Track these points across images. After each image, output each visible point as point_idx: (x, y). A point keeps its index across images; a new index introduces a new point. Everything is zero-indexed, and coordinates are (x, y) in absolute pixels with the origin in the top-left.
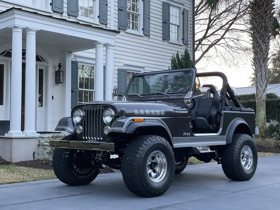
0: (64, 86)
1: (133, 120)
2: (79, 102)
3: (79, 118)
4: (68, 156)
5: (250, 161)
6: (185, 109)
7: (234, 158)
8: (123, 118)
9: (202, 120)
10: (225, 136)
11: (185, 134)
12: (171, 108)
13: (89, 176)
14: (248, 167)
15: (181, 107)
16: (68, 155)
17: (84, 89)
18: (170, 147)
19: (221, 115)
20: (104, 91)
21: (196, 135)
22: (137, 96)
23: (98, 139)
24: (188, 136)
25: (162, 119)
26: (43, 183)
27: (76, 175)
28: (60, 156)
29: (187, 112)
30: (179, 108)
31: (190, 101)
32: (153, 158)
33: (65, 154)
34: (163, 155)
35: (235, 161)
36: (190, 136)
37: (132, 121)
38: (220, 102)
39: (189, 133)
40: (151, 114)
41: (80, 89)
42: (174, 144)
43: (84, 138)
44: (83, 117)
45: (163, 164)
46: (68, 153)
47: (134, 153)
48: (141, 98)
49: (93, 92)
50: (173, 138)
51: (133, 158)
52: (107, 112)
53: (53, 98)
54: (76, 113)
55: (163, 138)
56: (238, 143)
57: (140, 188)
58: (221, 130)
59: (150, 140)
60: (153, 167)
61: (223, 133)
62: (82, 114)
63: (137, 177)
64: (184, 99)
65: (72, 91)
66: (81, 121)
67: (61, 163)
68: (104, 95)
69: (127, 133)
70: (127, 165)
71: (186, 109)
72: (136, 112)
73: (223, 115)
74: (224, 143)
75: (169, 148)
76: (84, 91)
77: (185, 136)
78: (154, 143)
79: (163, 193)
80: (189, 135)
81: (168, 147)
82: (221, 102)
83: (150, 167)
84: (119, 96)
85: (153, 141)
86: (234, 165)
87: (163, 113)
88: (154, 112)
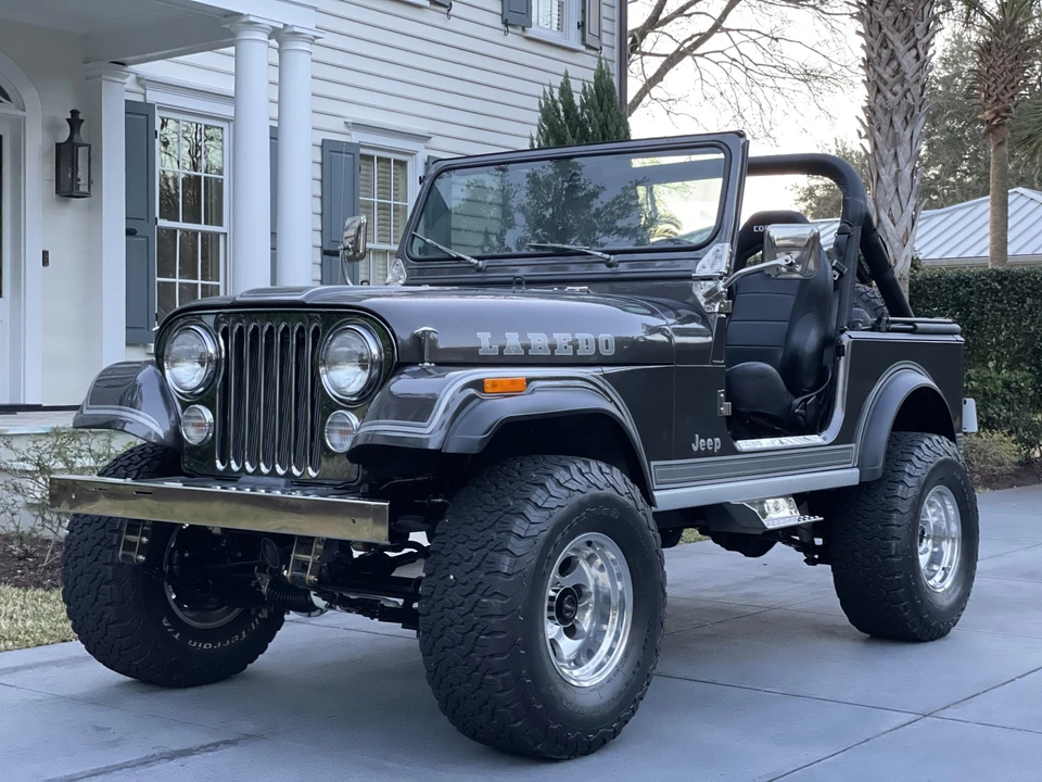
0: (96, 209)
1: (478, 384)
2: (158, 279)
3: (197, 366)
4: (141, 557)
5: (951, 553)
6: (694, 325)
7: (894, 545)
8: (425, 373)
9: (763, 375)
10: (853, 445)
11: (699, 443)
12: (637, 324)
13: (241, 636)
14: (942, 581)
15: (678, 315)
16: (143, 549)
17: (180, 225)
18: (645, 515)
19: (840, 351)
20: (274, 234)
21: (743, 445)
22: (459, 259)
23: (296, 472)
24: (707, 453)
25: (606, 376)
26: (16, 669)
27: (177, 636)
28: (99, 548)
29: (710, 339)
30: (668, 322)
31: (724, 287)
32: (567, 567)
33: (130, 546)
34: (613, 553)
35: (896, 556)
36: (721, 453)
37: (472, 391)
38: (835, 290)
39: (717, 440)
40: (553, 352)
41: (163, 223)
42: (656, 494)
43: (220, 466)
44: (218, 361)
45: (615, 601)
46: (145, 540)
47: (484, 551)
48: (479, 270)
49: (218, 235)
50: (653, 463)
51: (482, 576)
52: (340, 344)
53: (45, 262)
54: (181, 343)
55: (614, 468)
56: (910, 475)
57: (515, 722)
58: (838, 416)
59: (562, 481)
60: (568, 611)
61: (845, 436)
62: (211, 349)
63: (502, 672)
64: (690, 278)
65: (130, 232)
66: (208, 383)
67: (107, 583)
68: (273, 249)
69: (451, 449)
70: (453, 608)
71: (701, 327)
72: (485, 341)
73: (848, 351)
74: (848, 476)
75: (644, 518)
76: (185, 231)
77: (700, 454)
78: (581, 496)
79: (616, 733)
80: (717, 448)
81: (640, 513)
82: (837, 292)
83: (554, 614)
84: (325, 253)
85: (574, 488)
86: (894, 575)
87: (607, 348)
88: (569, 344)
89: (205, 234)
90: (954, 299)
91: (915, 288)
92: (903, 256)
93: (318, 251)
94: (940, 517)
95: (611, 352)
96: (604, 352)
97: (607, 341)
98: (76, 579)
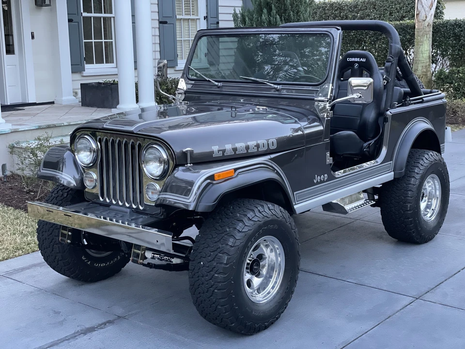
0: (54, 11)
1: (212, 177)
3: (88, 153)
4: (69, 241)
5: (436, 204)
6: (316, 124)
7: (409, 206)
8: (188, 170)
9: (349, 136)
10: (391, 162)
11: (317, 179)
12: (288, 129)
14: (430, 217)
15: (309, 119)
16: (69, 237)
17: (93, 15)
18: (290, 224)
19: (386, 120)
21: (338, 173)
22: (209, 81)
23: (134, 206)
24: (324, 182)
25: (271, 159)
27: (89, 263)
28: (52, 229)
29: (321, 128)
30: (304, 124)
31: (329, 107)
32: (256, 248)
33: (64, 235)
34: (278, 245)
35: (410, 210)
36: (327, 180)
37: (209, 181)
38: (384, 89)
39: (326, 175)
40: (247, 151)
41: (85, 14)
42: (295, 207)
43: (101, 199)
44: (98, 150)
45: (277, 266)
46: (70, 233)
47: (216, 253)
48: (219, 87)
50: (295, 193)
51: (215, 264)
53: (33, 37)
55: (276, 205)
56: (417, 174)
57: (232, 324)
58: (384, 151)
59: (251, 218)
60: (255, 269)
61: (388, 158)
63: (224, 306)
64: (313, 100)
65: (70, 21)
66: (94, 162)
67: (56, 244)
69: (200, 209)
70: (203, 277)
71: (319, 124)
72: (216, 150)
73: (390, 120)
74: (389, 176)
75: (290, 225)
76: (94, 18)
77: (318, 183)
78: (260, 223)
80: (325, 178)
82: (386, 90)
83: (249, 271)
84: (161, 22)
85: (256, 220)
86: (409, 218)
87: (273, 145)
88: (255, 146)
89: (105, 18)
90: (453, 33)
91: (435, 28)
92: (430, 14)
93: (157, 22)
94: (433, 188)
95: (275, 147)
96: (272, 148)
97: (273, 142)
98: (43, 241)
